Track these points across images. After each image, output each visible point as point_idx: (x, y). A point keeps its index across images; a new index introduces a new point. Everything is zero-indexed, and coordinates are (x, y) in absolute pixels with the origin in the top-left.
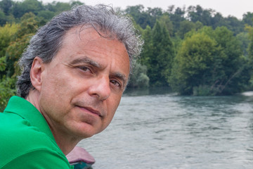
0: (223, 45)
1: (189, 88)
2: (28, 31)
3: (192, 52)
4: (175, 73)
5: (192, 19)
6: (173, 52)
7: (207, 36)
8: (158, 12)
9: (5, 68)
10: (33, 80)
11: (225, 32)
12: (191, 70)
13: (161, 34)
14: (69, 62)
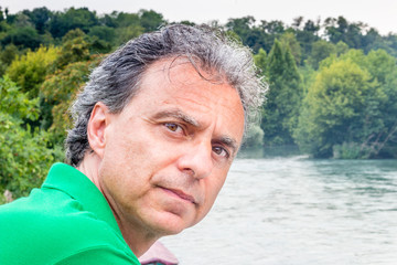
0: (381, 79)
1: (327, 147)
2: (74, 58)
3: (331, 91)
4: (305, 122)
5: (331, 39)
6: (302, 91)
7: (354, 64)
8: (277, 27)
9: (37, 116)
10: (92, 138)
11: (383, 59)
12: (330, 119)
13: (282, 63)
14: (150, 115)
